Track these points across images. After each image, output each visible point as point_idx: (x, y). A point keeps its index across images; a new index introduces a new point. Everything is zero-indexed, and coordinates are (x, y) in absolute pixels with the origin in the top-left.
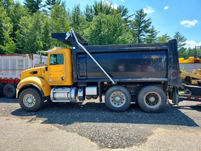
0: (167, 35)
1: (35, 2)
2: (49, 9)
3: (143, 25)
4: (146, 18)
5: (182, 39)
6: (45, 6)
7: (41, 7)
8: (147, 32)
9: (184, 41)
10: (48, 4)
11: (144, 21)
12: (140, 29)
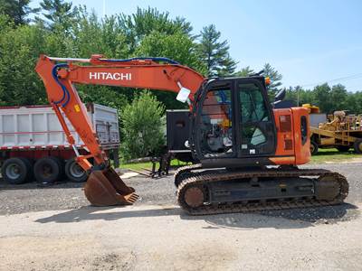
0: (250, 69)
1: (16, 2)
2: (49, 17)
3: (215, 51)
4: (219, 41)
5: (274, 76)
6: (36, 11)
7: (28, 12)
8: (222, 63)
9: (277, 79)
10: (45, 8)
11: (218, 46)
12: (211, 58)
